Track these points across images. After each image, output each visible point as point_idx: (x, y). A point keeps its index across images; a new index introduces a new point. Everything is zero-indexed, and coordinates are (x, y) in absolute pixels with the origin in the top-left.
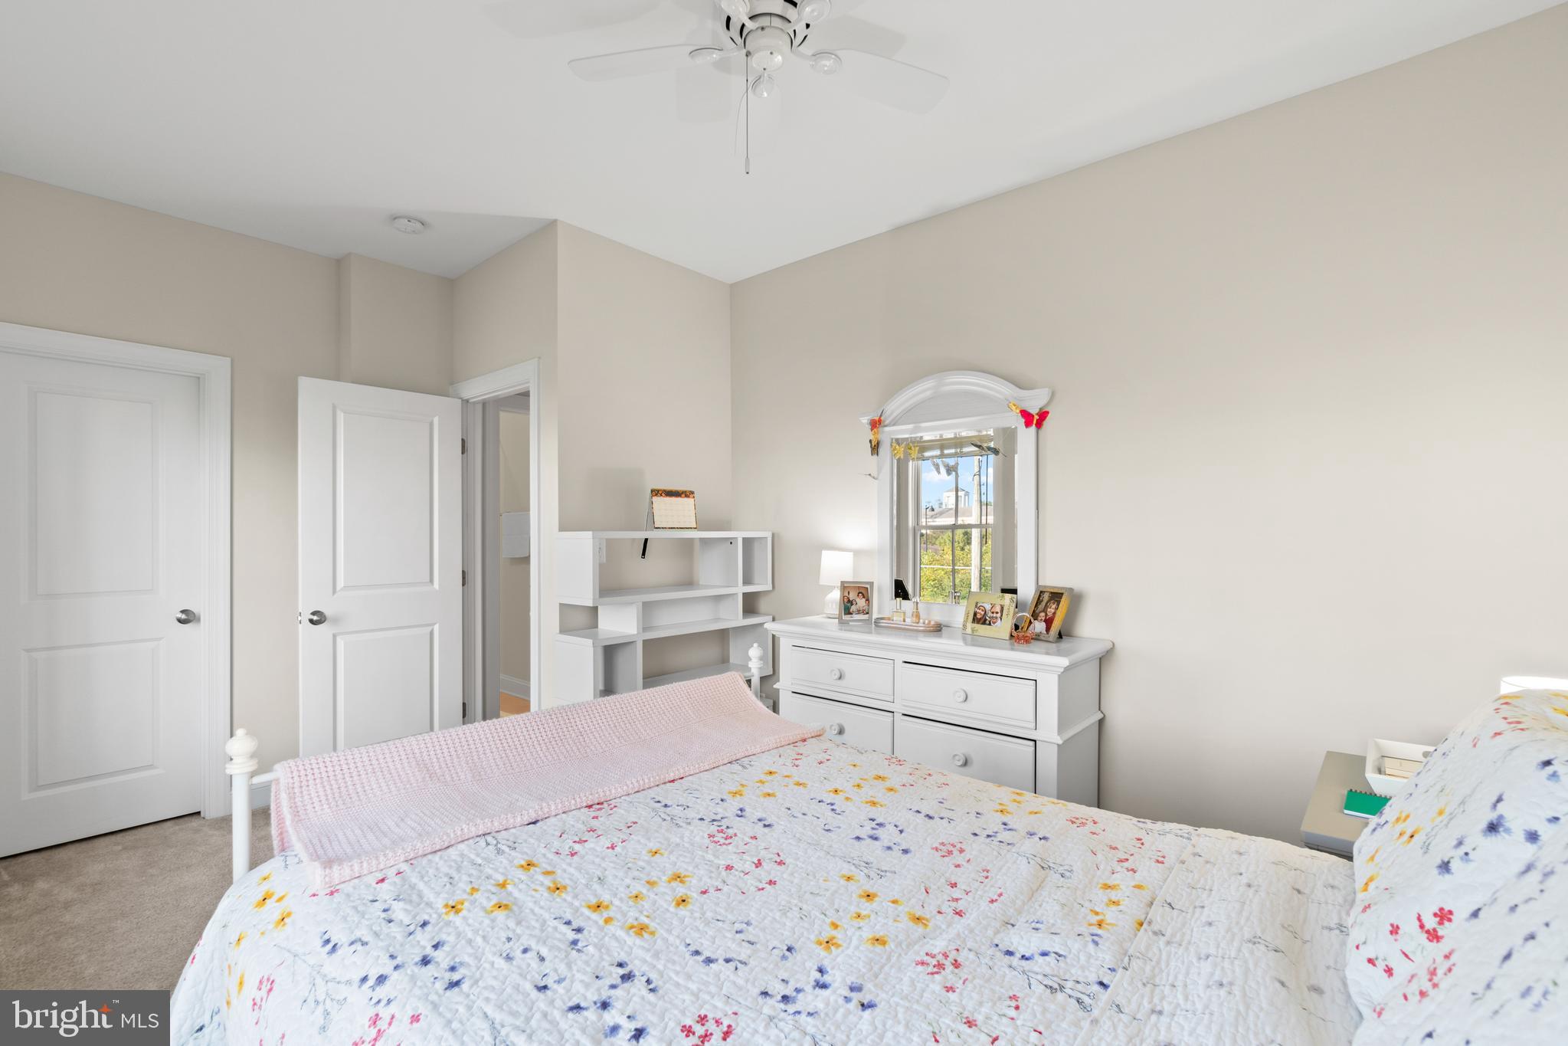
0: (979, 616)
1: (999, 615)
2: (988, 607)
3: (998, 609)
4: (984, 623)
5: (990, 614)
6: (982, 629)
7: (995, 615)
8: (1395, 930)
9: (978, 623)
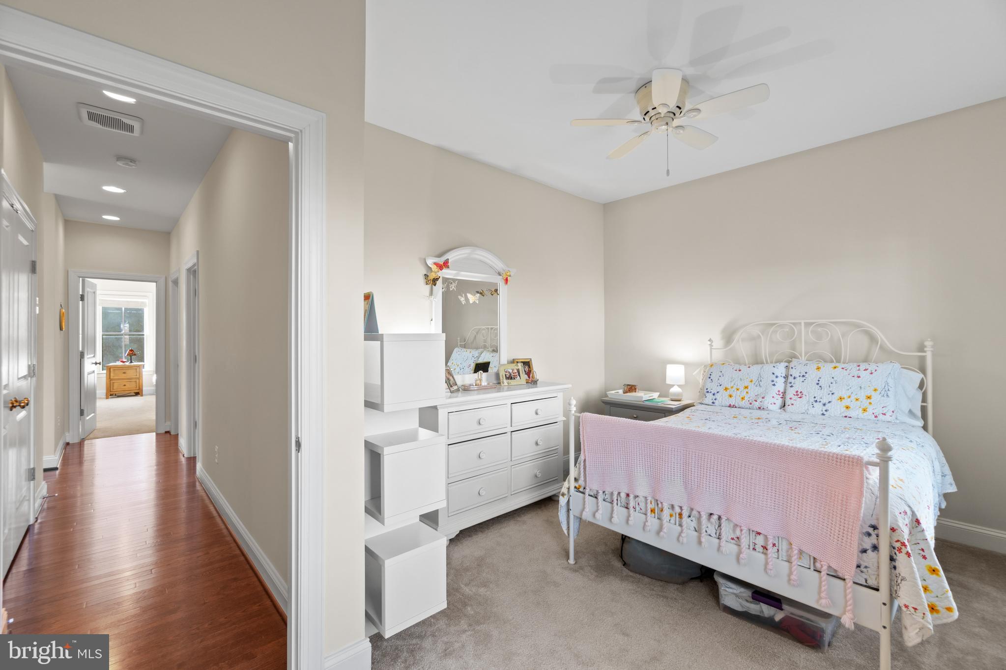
0: (507, 376)
1: (517, 374)
2: (511, 371)
3: (516, 371)
4: (511, 379)
5: (513, 374)
6: (512, 382)
7: (515, 374)
8: (773, 397)
9: (508, 379)
